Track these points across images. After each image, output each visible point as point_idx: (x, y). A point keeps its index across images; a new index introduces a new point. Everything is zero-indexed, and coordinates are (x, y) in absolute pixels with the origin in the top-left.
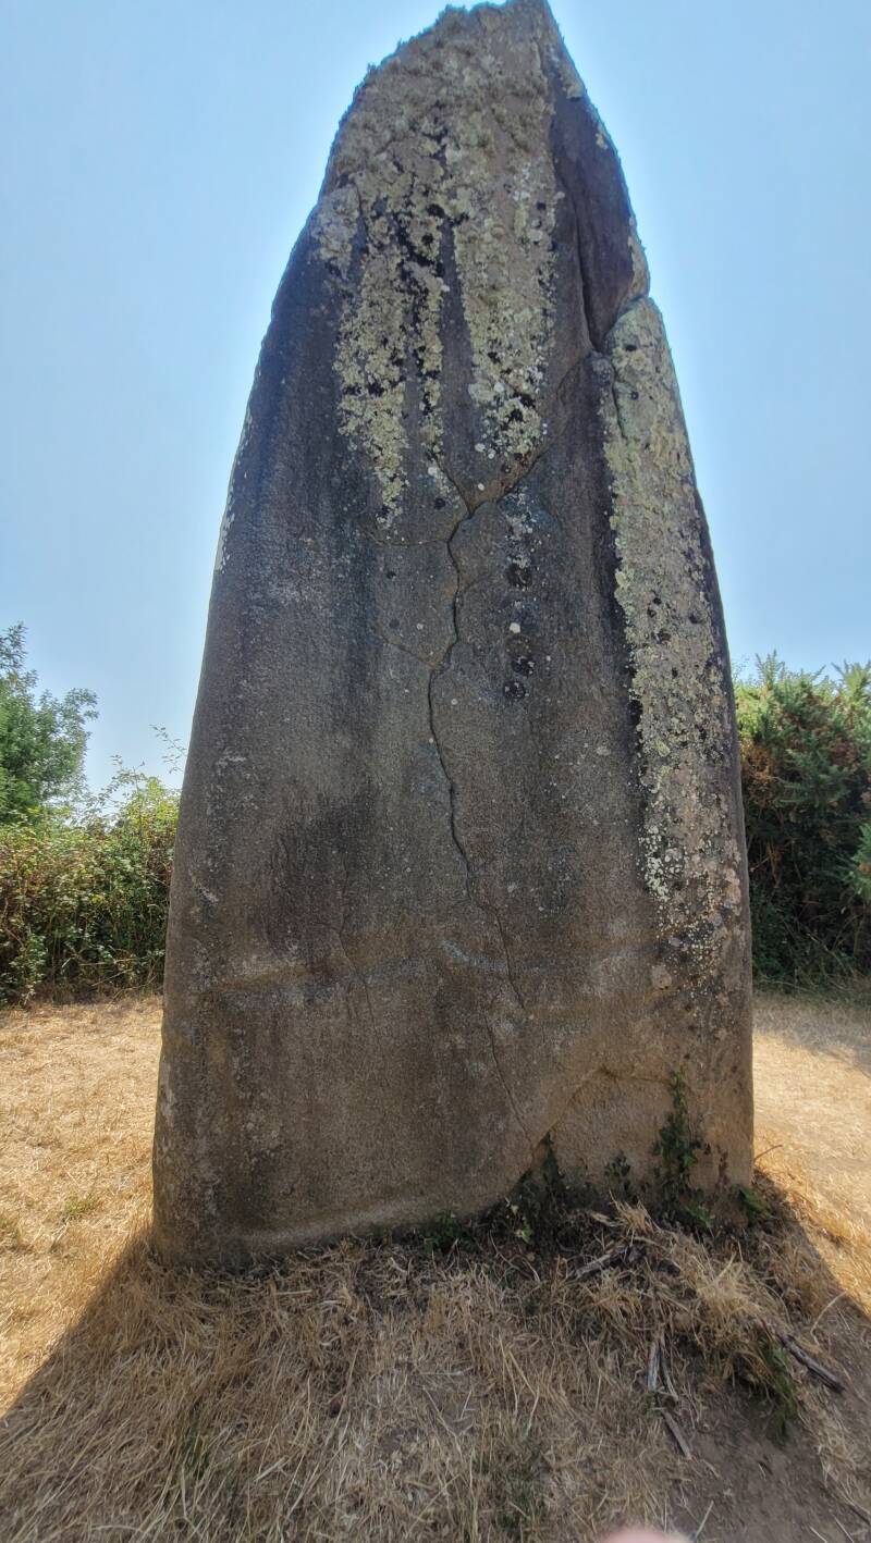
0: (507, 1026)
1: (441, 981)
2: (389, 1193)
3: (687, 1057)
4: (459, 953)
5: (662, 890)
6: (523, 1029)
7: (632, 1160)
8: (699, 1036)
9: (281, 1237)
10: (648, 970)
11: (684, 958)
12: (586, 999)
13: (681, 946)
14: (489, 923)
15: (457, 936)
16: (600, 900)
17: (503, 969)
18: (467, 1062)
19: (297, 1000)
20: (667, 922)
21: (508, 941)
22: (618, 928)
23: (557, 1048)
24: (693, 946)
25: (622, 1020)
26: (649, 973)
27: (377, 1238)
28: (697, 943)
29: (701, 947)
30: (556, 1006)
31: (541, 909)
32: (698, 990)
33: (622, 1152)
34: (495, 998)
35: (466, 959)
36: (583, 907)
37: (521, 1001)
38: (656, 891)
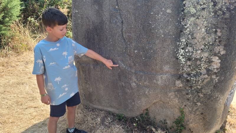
0: (134, 84)
1: (119, 70)
3: (185, 106)
4: (123, 65)
5: (183, 60)
6: (138, 86)
8: (190, 102)
10: (175, 81)
11: (188, 81)
12: (155, 84)
13: (187, 77)
14: (130, 59)
15: (122, 61)
16: (161, 59)
17: (133, 71)
18: (125, 89)
19: (92, 67)
20: (183, 69)
21: (135, 65)
22: (166, 68)
23: (147, 92)
24: (192, 78)
25: (165, 91)
26: (175, 82)
28: (194, 78)
29: (195, 79)
30: (146, 83)
31: (143, 58)
32: (192, 90)
33: (166, 119)
34: (131, 77)
35: (124, 67)
36: (156, 60)
37: (138, 80)
38: (181, 60)
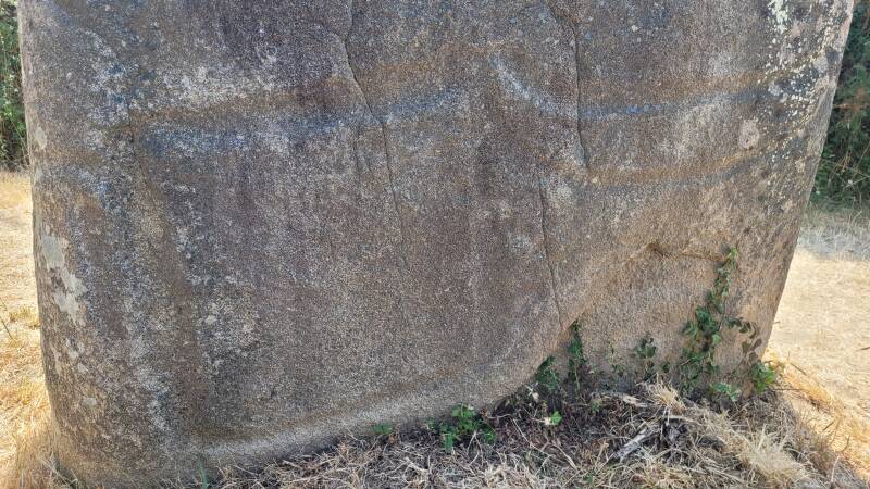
0: (565, 191)
1: (487, 126)
2: (397, 389)
3: (747, 231)
4: (518, 86)
5: (782, 16)
6: (582, 195)
7: (658, 342)
8: (766, 208)
9: (258, 446)
10: (738, 124)
11: (780, 113)
12: (662, 159)
13: (781, 96)
14: (564, 44)
15: (518, 60)
16: (709, 23)
17: (572, 113)
18: (510, 235)
19: (278, 144)
20: (775, 62)
21: (584, 72)
22: (722, 66)
23: (617, 219)
24: (793, 97)
25: (694, 187)
26: (738, 129)
27: (381, 439)
28: (798, 94)
29: (801, 99)
30: (627, 167)
31: (634, 28)
32: (781, 152)
33: (648, 333)
34: (557, 152)
35: (527, 96)
36: (686, 32)
37: (586, 158)
38: (775, 17)
